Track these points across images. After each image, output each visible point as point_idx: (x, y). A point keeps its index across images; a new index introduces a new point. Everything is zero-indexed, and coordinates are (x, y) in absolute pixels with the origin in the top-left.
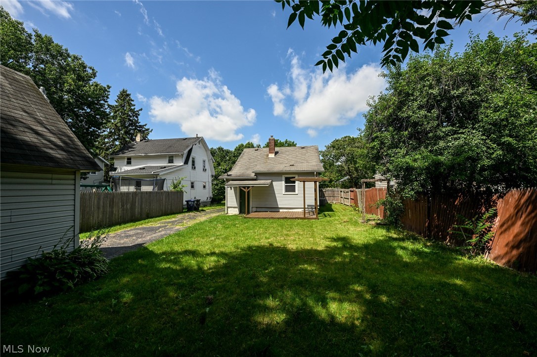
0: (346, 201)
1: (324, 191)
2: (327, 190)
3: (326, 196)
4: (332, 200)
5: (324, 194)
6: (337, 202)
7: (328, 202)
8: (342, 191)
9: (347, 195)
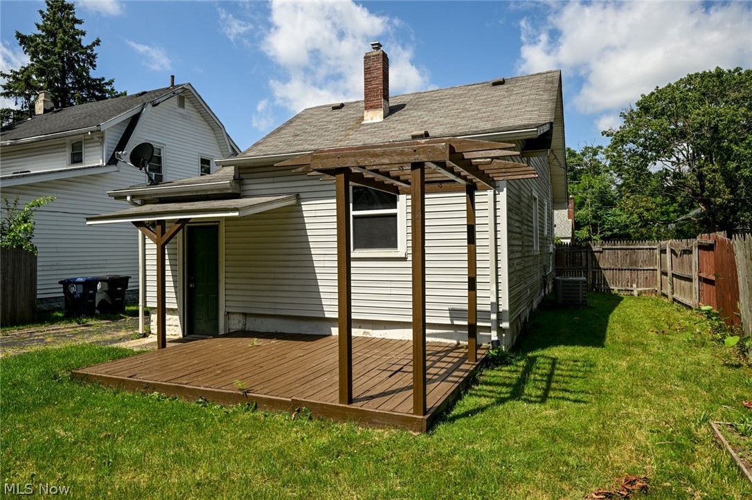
0: (682, 289)
1: (597, 249)
2: (610, 247)
3: (605, 268)
4: (628, 282)
5: (597, 258)
6: (645, 289)
7: (611, 288)
8: (666, 250)
9: (686, 266)
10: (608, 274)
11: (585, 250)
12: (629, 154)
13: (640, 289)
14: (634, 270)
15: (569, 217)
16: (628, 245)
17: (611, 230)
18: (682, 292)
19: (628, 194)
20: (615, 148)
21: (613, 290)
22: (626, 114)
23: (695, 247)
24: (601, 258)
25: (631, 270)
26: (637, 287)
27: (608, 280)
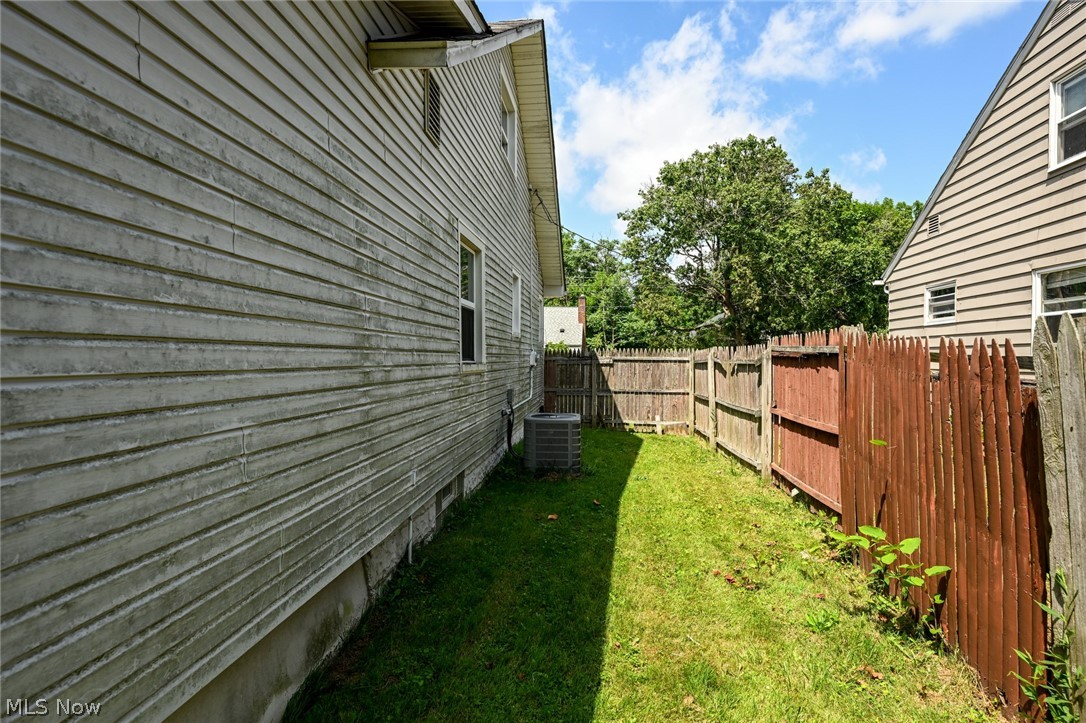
0: (735, 431)
1: (606, 361)
2: (624, 358)
3: (617, 390)
4: (649, 412)
5: (606, 375)
6: (672, 423)
7: (624, 421)
8: (707, 363)
9: (743, 392)
10: (620, 401)
11: (589, 362)
12: (648, 245)
13: (665, 423)
14: (658, 394)
15: (580, 321)
16: (650, 354)
17: (626, 338)
18: (734, 436)
19: (647, 292)
20: (633, 234)
21: (628, 424)
22: (645, 192)
23: (767, 360)
24: (612, 374)
25: (653, 393)
26: (662, 420)
27: (620, 410)
